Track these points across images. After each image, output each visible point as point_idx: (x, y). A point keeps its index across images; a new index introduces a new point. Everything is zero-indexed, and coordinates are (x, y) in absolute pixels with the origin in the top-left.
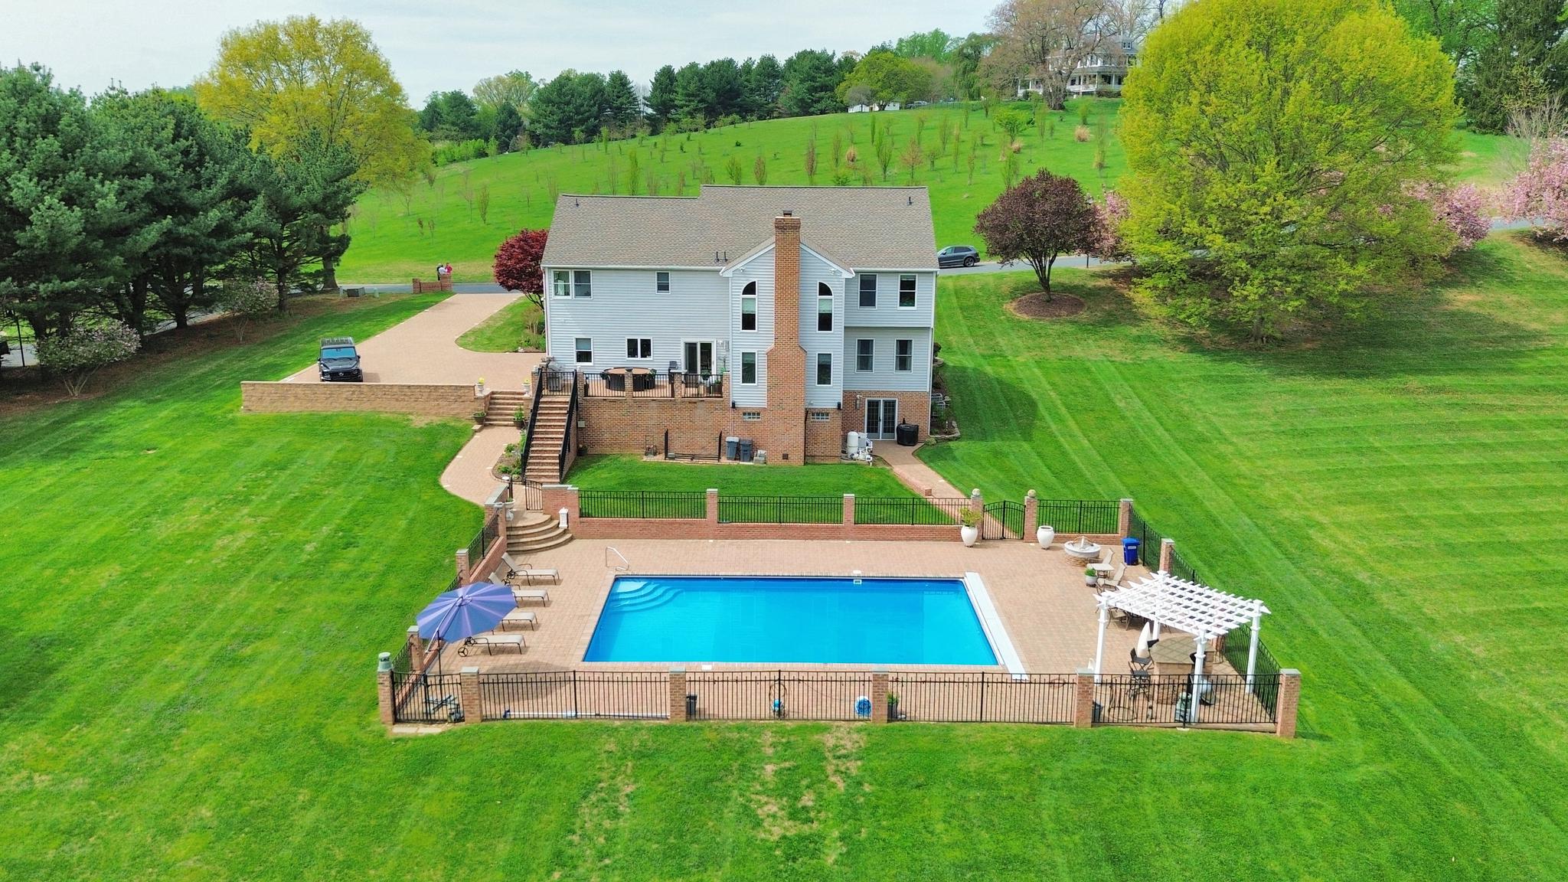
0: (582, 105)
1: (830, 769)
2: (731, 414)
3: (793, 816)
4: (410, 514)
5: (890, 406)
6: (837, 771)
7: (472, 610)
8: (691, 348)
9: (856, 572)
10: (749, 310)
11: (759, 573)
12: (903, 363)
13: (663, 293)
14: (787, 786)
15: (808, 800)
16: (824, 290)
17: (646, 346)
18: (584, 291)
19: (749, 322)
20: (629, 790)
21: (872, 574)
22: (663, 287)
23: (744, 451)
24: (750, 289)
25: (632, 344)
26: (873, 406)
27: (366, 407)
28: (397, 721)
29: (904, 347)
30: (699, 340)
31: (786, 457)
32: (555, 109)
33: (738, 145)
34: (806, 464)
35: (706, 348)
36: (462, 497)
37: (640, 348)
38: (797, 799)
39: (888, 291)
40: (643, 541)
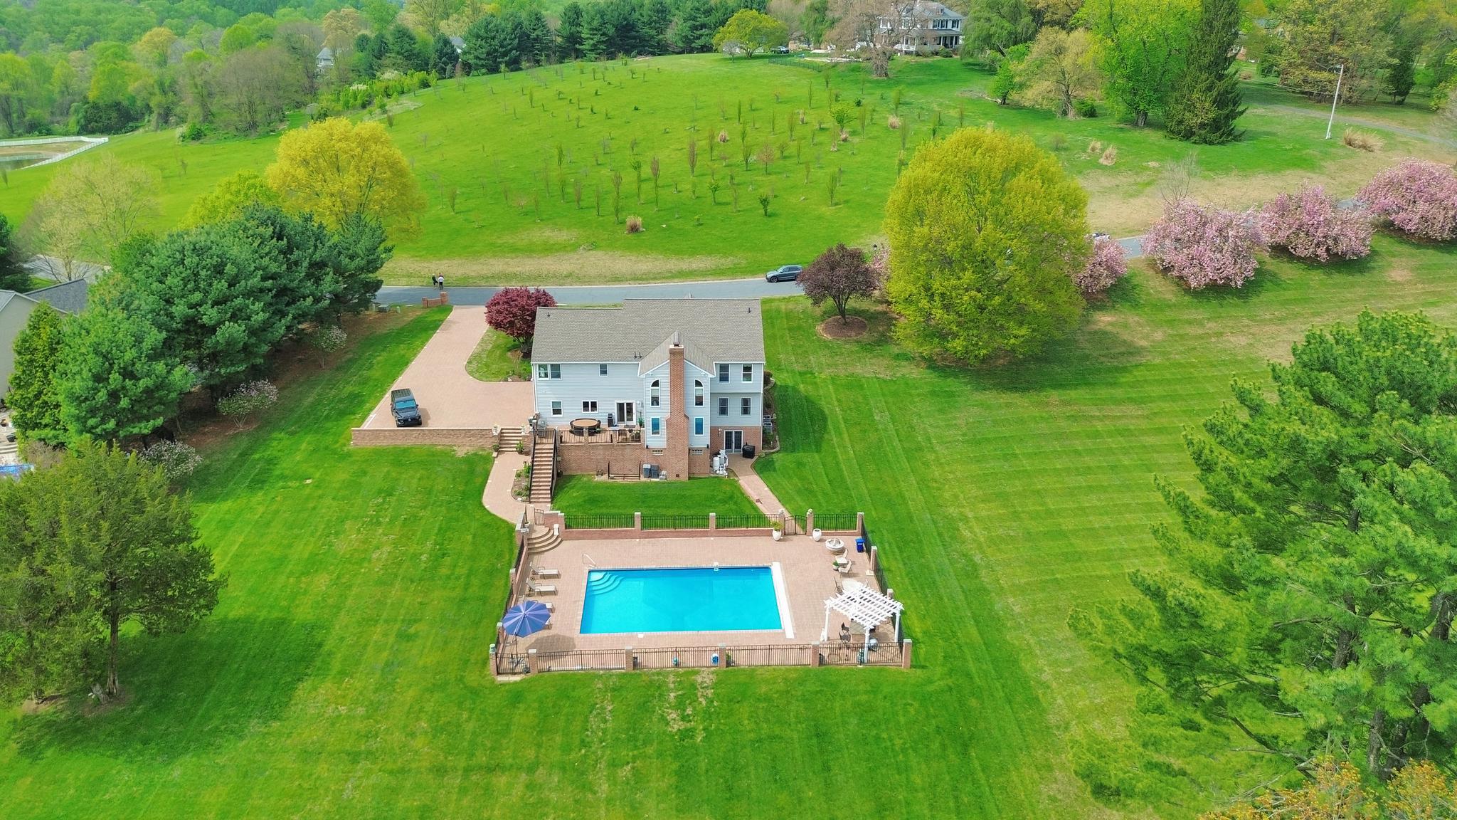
0: (505, 39)
1: (699, 694)
2: (646, 451)
3: (683, 719)
4: (472, 530)
5: (738, 434)
6: (702, 695)
7: (529, 619)
8: (621, 406)
9: (716, 564)
10: (655, 395)
11: (665, 566)
12: (746, 411)
13: (604, 376)
14: (680, 704)
15: (689, 711)
16: (698, 384)
17: (594, 405)
18: (556, 375)
19: (655, 401)
20: (610, 708)
21: (724, 565)
22: (604, 372)
23: (653, 472)
24: (656, 384)
25: (586, 405)
26: (729, 434)
27: (427, 442)
28: (498, 674)
29: (746, 402)
30: (625, 401)
31: (678, 476)
32: (483, 43)
33: (636, 109)
34: (689, 478)
35: (630, 405)
36: (500, 516)
37: (590, 406)
38: (684, 710)
39: (736, 374)
40: (600, 541)
